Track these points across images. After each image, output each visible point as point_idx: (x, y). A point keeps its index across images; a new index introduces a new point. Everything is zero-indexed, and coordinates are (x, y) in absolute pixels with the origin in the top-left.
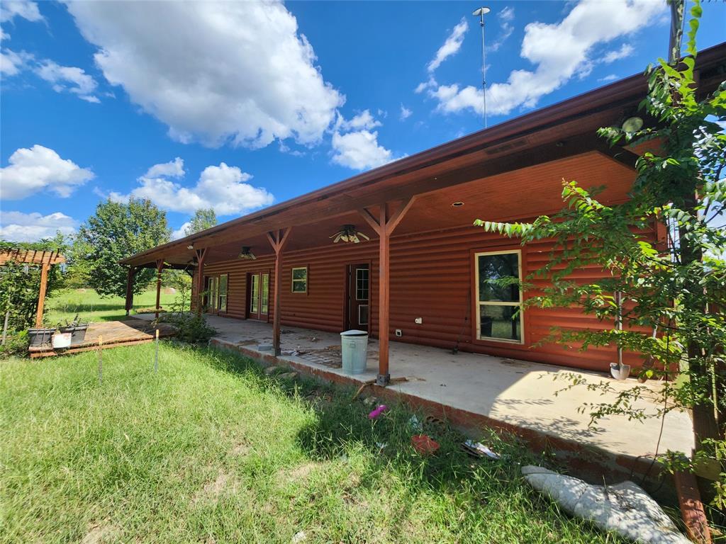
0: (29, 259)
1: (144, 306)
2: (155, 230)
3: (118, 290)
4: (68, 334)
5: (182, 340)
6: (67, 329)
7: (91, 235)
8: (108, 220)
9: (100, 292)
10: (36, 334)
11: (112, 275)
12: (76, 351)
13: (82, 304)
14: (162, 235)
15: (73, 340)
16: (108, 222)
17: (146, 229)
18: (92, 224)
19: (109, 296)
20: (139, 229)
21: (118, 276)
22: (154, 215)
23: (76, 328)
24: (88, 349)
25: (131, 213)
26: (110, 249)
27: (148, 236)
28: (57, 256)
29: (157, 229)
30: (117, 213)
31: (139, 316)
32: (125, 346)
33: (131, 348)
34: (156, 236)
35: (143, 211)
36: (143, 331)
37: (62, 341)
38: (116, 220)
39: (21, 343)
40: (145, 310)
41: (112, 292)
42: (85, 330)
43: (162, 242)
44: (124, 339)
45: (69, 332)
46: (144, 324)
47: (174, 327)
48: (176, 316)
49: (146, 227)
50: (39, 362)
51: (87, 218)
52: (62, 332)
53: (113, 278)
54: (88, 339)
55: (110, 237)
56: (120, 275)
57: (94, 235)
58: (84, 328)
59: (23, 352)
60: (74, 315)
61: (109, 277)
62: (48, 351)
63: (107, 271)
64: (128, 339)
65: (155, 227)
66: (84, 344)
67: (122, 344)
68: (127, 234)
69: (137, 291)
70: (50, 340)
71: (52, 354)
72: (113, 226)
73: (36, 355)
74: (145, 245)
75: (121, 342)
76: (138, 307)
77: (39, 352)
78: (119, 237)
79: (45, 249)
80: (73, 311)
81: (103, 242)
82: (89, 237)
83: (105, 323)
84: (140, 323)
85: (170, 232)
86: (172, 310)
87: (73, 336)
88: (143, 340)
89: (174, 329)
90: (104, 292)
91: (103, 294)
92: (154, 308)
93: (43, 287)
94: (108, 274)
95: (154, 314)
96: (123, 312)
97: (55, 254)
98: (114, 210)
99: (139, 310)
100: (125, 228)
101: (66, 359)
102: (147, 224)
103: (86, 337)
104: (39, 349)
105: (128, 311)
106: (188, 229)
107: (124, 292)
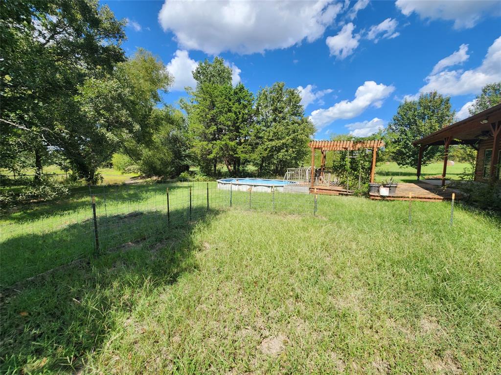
0: (368, 145)
1: (429, 175)
2: (440, 115)
3: (410, 163)
4: (387, 188)
5: (472, 205)
6: (387, 185)
7: (394, 128)
8: (405, 115)
9: (399, 164)
10: (372, 186)
11: (407, 153)
12: (392, 199)
13: (389, 171)
14: (447, 118)
15: (390, 192)
16: (404, 117)
17: (432, 116)
18: (394, 120)
19: (405, 166)
20: (426, 117)
21: (411, 153)
22: (439, 102)
23: (392, 186)
24: (399, 199)
25: (421, 106)
26: (406, 135)
27: (433, 121)
28: (381, 143)
29: (442, 114)
30: (410, 109)
31: (427, 181)
32: (421, 201)
33: (428, 204)
34: (440, 120)
35: (431, 102)
36: (433, 192)
37: (384, 192)
38: (410, 113)
39: (366, 190)
40: (431, 177)
41: (407, 164)
42: (396, 187)
43: (446, 124)
44: (420, 196)
45: (388, 187)
46: (433, 187)
47: (462, 193)
48: (465, 184)
49: (432, 114)
50: (373, 201)
51: (392, 117)
52: (384, 187)
53: (408, 154)
54: (398, 193)
55: (406, 127)
56: (412, 152)
57: (396, 127)
58: (395, 185)
59: (367, 195)
60: (390, 177)
61: (405, 154)
62: (378, 196)
63: (404, 150)
64: (423, 196)
65: (440, 112)
66: (396, 195)
67: (420, 200)
68: (418, 123)
69: (424, 163)
70: (378, 191)
71: (379, 198)
72: (408, 119)
73: (373, 197)
74: (431, 128)
75: (418, 198)
76: (425, 175)
77: (374, 196)
78: (412, 126)
79: (374, 139)
80: (389, 175)
81: (402, 131)
82: (393, 129)
83: (405, 184)
84: (428, 186)
85: (453, 115)
86: (460, 179)
87: (390, 190)
88: (435, 199)
89: (462, 195)
90: (402, 163)
91: (401, 165)
92: (440, 176)
93: (374, 160)
94: (405, 152)
95: (441, 181)
96: (415, 178)
97: (380, 141)
98: (409, 107)
99: (426, 177)
100: (416, 118)
101: (387, 203)
102: (433, 111)
103: (396, 192)
104: (374, 194)
105: (419, 177)
106: (472, 108)
107: (414, 164)
